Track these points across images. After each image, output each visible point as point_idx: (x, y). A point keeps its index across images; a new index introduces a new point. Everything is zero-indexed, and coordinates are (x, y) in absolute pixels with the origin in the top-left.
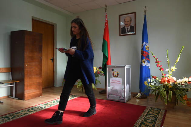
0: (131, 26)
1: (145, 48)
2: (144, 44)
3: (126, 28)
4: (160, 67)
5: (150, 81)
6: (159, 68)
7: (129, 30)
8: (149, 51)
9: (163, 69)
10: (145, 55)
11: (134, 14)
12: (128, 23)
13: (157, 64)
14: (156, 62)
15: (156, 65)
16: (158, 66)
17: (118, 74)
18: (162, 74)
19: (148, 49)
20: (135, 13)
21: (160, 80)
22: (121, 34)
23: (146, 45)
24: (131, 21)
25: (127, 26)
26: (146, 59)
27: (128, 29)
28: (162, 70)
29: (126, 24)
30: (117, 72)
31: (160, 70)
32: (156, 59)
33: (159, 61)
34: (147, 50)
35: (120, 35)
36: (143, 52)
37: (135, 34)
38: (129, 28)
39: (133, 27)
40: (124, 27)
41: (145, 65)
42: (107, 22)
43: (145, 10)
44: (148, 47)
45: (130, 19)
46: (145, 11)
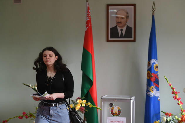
0: (127, 26)
1: (154, 67)
2: (153, 61)
3: (119, 29)
4: (178, 100)
5: (167, 120)
6: (176, 101)
7: (124, 32)
8: (158, 72)
9: (182, 103)
10: (153, 79)
11: (133, 7)
12: (122, 21)
13: (174, 95)
14: (173, 93)
15: (174, 97)
16: (175, 98)
17: (119, 112)
18: (182, 110)
19: (157, 68)
20: (134, 5)
21: (180, 119)
22: (110, 39)
23: (154, 63)
24: (127, 17)
25: (121, 25)
26: (155, 86)
27: (122, 30)
28: (181, 105)
29: (118, 23)
30: (118, 108)
31: (178, 104)
32: (173, 89)
33: (176, 92)
34: (156, 70)
35: (108, 41)
36: (150, 74)
37: (134, 41)
38: (124, 29)
39: (132, 28)
40: (116, 26)
41: (154, 95)
42: (90, 19)
43: (154, 7)
44: (157, 67)
45: (126, 14)
46: (154, 10)
